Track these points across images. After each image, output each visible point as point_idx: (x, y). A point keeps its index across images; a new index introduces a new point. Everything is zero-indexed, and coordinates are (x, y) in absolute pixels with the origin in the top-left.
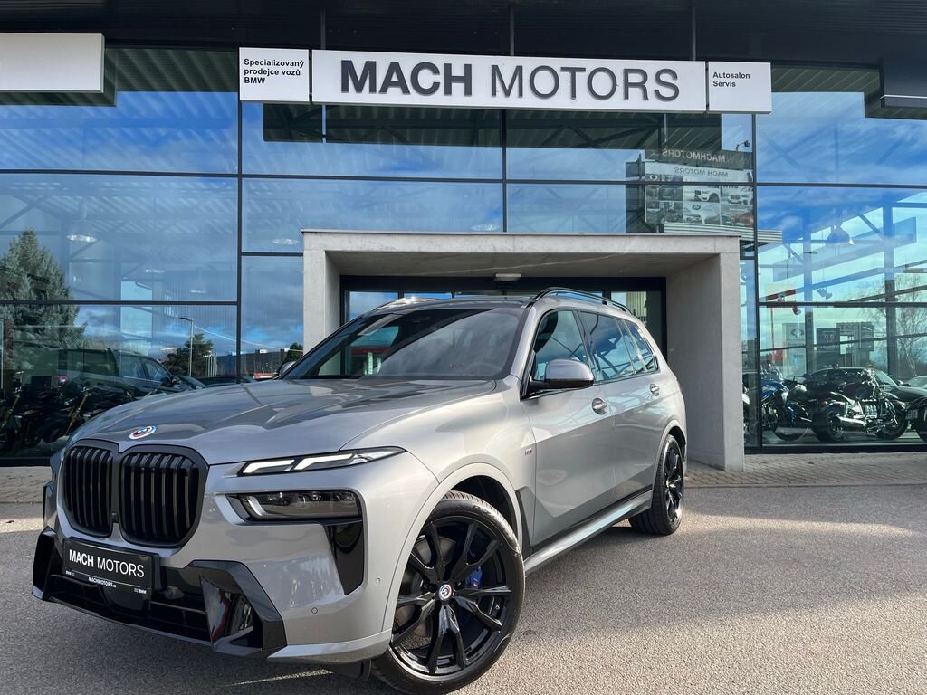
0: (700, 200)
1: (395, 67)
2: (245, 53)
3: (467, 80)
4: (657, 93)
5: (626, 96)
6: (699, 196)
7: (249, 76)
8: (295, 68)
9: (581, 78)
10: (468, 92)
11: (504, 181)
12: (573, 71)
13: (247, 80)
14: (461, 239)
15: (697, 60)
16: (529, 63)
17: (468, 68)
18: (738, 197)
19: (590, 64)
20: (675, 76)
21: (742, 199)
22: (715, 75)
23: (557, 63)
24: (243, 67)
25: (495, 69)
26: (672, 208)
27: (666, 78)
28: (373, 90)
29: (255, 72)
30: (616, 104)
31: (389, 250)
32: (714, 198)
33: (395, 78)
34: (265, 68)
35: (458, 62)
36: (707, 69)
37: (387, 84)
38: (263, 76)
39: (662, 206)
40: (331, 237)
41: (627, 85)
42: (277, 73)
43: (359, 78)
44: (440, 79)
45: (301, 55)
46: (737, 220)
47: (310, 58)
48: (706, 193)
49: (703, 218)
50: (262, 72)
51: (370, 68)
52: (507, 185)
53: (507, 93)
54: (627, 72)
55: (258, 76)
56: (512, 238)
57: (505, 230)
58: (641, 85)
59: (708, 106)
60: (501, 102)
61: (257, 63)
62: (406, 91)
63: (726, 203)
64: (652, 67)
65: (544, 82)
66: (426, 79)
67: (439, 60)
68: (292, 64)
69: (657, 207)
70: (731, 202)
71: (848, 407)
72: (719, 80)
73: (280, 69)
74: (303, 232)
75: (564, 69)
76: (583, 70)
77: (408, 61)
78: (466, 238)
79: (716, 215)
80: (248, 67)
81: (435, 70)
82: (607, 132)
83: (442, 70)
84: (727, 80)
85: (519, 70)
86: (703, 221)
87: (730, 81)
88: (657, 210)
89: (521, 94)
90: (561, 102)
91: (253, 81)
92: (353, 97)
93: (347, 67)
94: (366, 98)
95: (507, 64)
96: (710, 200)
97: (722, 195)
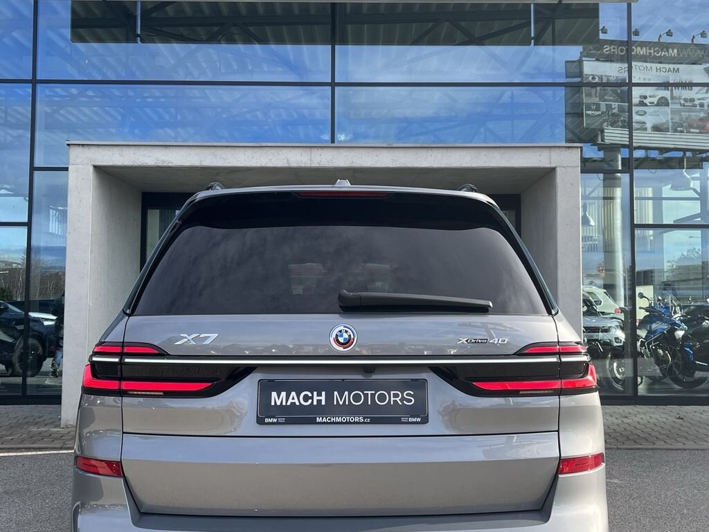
0: (646, 105)
6: (645, 101)
14: (249, 152)
18: (692, 100)
21: (697, 102)
26: (615, 111)
32: (663, 102)
39: (603, 108)
40: (101, 150)
46: (691, 126)
48: (654, 96)
49: (649, 126)
56: (308, 150)
57: (333, 141)
63: (678, 106)
70: (684, 106)
74: (68, 145)
78: (255, 150)
79: (664, 121)
82: (497, 26)
86: (649, 130)
88: (598, 113)
96: (658, 105)
97: (672, 98)
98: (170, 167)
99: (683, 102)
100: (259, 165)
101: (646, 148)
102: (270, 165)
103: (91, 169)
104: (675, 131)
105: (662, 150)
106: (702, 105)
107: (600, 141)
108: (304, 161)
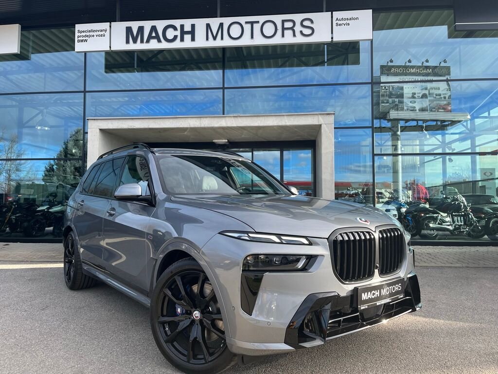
0: (415, 98)
1: (154, 28)
2: (78, 27)
3: (192, 33)
4: (301, 32)
5: (283, 36)
6: (415, 96)
7: (80, 39)
8: (102, 33)
9: (257, 27)
10: (193, 39)
11: (224, 88)
12: (252, 23)
13: (79, 41)
15: (326, 11)
16: (227, 21)
17: (193, 26)
18: (440, 95)
19: (262, 19)
20: (312, 22)
21: (442, 96)
22: (337, 19)
23: (242, 20)
24: (77, 34)
25: (208, 26)
26: (397, 103)
27: (306, 23)
28: (142, 41)
29: (83, 36)
30: (277, 40)
31: (132, 127)
32: (424, 96)
33: (154, 35)
34: (88, 34)
35: (187, 23)
36: (332, 17)
37: (150, 37)
38: (86, 38)
39: (391, 102)
40: (102, 121)
41: (284, 29)
42: (93, 36)
43: (135, 35)
44: (178, 33)
45: (105, 25)
46: (439, 108)
47: (110, 27)
48: (419, 93)
49: (417, 108)
50: (86, 36)
51: (141, 29)
52: (225, 90)
53: (215, 38)
54: (283, 21)
55: (84, 38)
58: (292, 29)
59: (332, 38)
60: (211, 43)
61: (84, 32)
62: (159, 41)
63: (432, 98)
64: (298, 17)
65: (235, 31)
66: (170, 34)
67: (177, 23)
68: (101, 31)
69: (387, 103)
70: (436, 98)
71: (439, 217)
72: (339, 22)
73: (95, 34)
74: (88, 119)
75: (246, 23)
76: (258, 22)
77: (160, 25)
79: (425, 106)
80: (80, 34)
81: (175, 29)
83: (179, 28)
84: (344, 22)
85: (221, 25)
86: (418, 111)
87: (346, 22)
88: (388, 104)
89: (222, 38)
90: (245, 41)
91: (82, 41)
92: (132, 46)
93: (129, 30)
94: (139, 46)
95: (215, 22)
96: (422, 98)
97: (429, 94)
98: (134, 129)
99: (435, 96)
100: (176, 127)
101: (417, 120)
102: (181, 126)
103: (98, 130)
104: (431, 111)
105: (425, 121)
106: (445, 98)
107: (388, 118)
108: (197, 124)
